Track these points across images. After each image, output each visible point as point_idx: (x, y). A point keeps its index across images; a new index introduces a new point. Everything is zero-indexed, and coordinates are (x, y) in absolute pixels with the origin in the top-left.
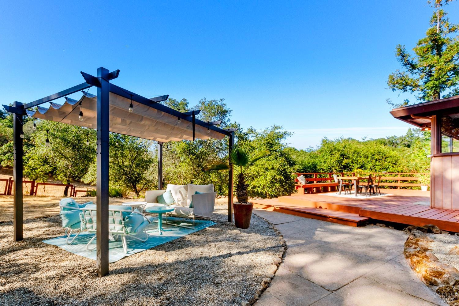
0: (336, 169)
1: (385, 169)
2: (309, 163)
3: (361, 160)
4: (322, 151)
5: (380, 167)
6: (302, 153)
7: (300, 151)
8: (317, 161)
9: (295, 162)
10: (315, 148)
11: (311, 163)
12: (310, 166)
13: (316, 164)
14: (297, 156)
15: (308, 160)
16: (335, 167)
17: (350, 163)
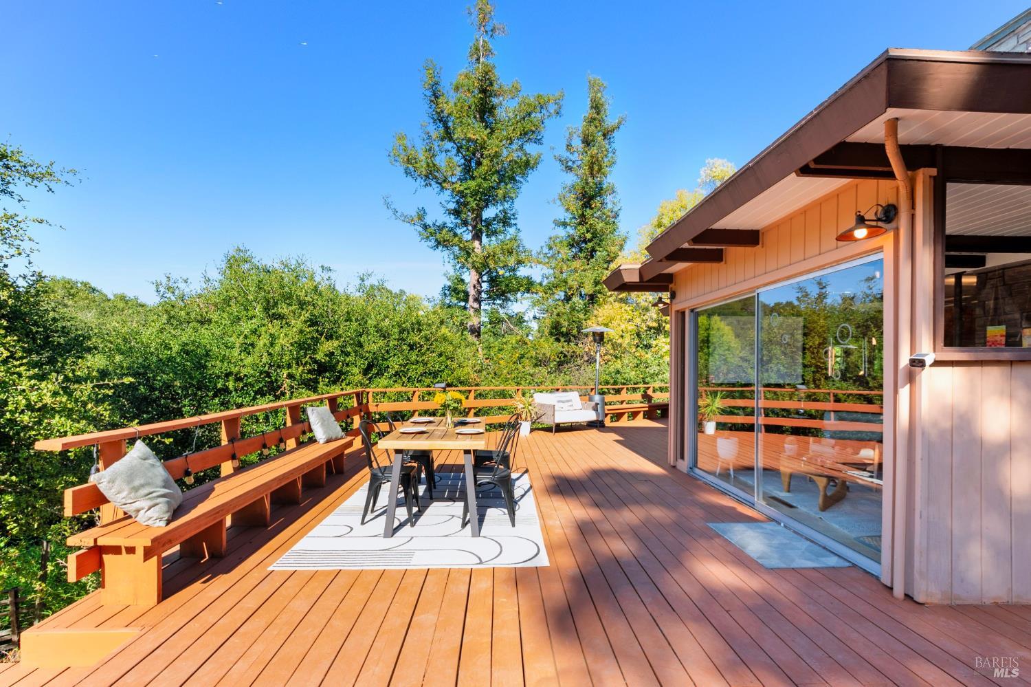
0: (290, 376)
1: (430, 374)
2: (168, 347)
3: (373, 345)
4: (227, 301)
5: (421, 369)
6: (121, 305)
7: (112, 297)
8: (205, 336)
9: (89, 338)
10: (195, 287)
11: (176, 348)
12: (171, 359)
13: (200, 351)
14: (103, 313)
15: (162, 330)
16: (289, 366)
17: (338, 352)
